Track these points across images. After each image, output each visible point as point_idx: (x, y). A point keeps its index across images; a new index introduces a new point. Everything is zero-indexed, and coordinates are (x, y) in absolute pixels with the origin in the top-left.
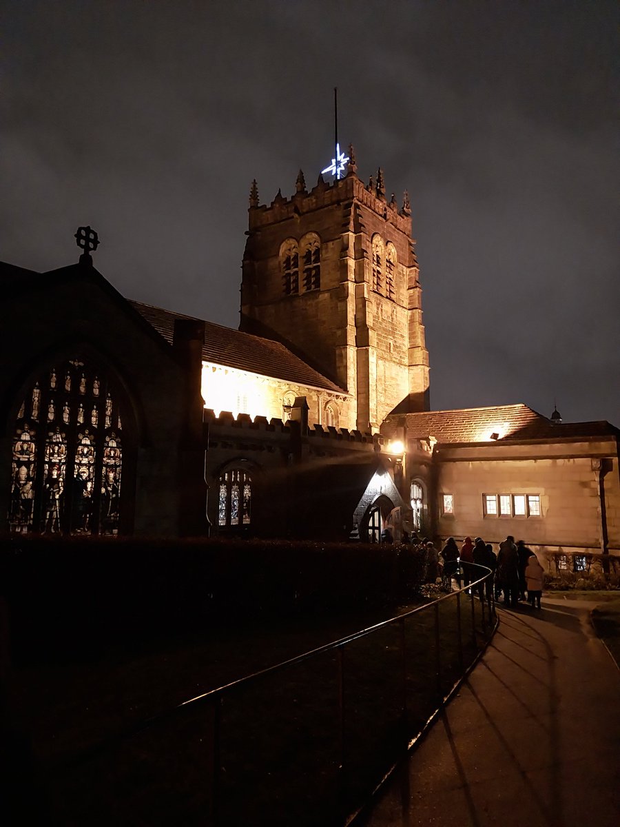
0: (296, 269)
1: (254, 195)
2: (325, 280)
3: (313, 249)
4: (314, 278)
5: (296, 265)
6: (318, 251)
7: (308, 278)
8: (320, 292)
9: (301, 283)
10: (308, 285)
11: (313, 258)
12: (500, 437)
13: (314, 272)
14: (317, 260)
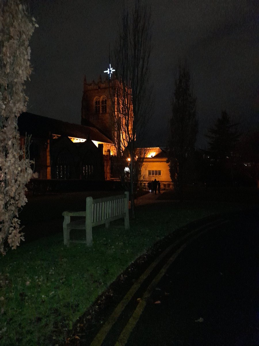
0: (99, 105)
1: (85, 80)
2: (108, 110)
3: (104, 100)
4: (104, 108)
5: (99, 104)
6: (106, 100)
7: (103, 109)
8: (106, 113)
9: (101, 110)
10: (103, 111)
11: (104, 103)
12: (153, 157)
13: (104, 107)
14: (106, 103)
